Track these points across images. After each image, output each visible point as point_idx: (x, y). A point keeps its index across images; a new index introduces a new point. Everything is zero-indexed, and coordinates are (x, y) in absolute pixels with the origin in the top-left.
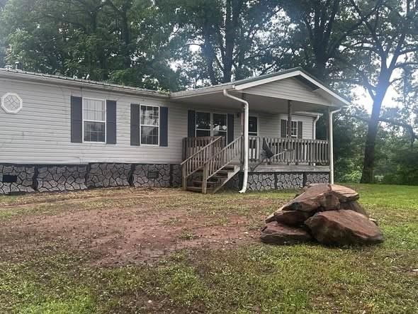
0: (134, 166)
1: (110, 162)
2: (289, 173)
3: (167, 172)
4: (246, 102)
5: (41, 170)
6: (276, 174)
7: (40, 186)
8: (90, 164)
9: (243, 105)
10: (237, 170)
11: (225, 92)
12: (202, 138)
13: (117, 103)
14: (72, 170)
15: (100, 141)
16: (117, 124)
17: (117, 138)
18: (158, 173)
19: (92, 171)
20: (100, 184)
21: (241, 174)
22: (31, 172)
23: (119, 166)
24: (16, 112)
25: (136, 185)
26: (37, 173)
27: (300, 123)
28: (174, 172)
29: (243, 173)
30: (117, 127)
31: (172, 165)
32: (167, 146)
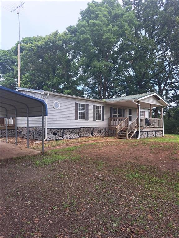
0: (94, 128)
1: (86, 127)
2: (151, 131)
3: (104, 131)
4: (139, 105)
5: (65, 131)
6: (147, 131)
7: (64, 136)
8: (80, 128)
9: (138, 106)
10: (136, 130)
11: (133, 101)
12: (120, 118)
13: (89, 105)
14: (75, 130)
15: (83, 119)
16: (89, 113)
17: (89, 118)
18: (101, 131)
19: (81, 131)
20: (82, 135)
21: (137, 132)
22: (62, 131)
23: (89, 129)
24: (58, 108)
25: (94, 136)
26: (64, 131)
27: (145, 112)
28: (106, 131)
29: (139, 131)
30: (89, 114)
31: (105, 128)
32: (104, 121)
